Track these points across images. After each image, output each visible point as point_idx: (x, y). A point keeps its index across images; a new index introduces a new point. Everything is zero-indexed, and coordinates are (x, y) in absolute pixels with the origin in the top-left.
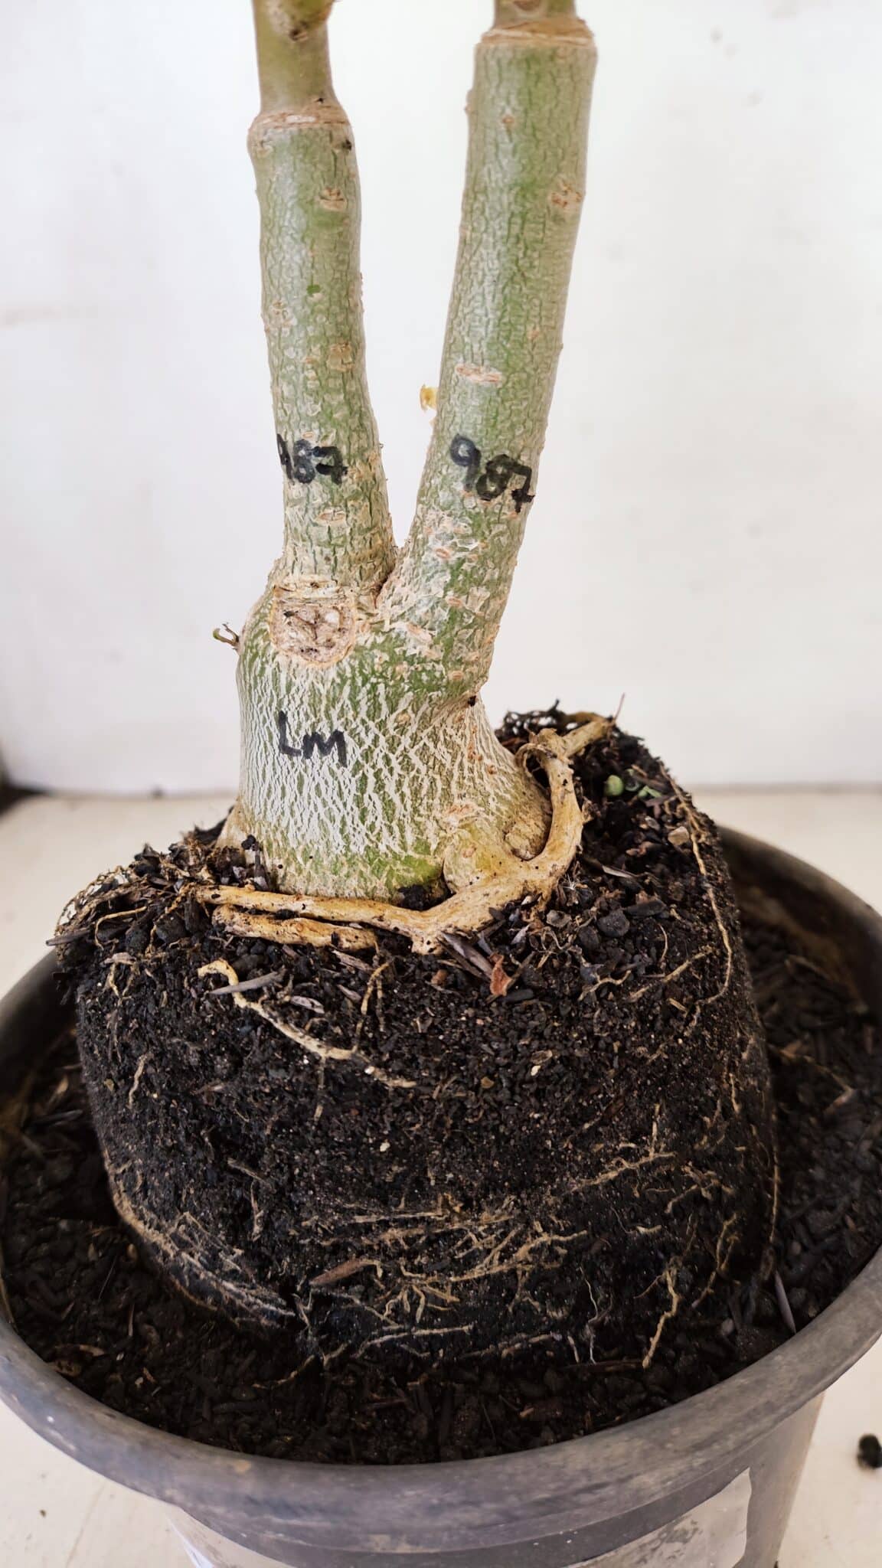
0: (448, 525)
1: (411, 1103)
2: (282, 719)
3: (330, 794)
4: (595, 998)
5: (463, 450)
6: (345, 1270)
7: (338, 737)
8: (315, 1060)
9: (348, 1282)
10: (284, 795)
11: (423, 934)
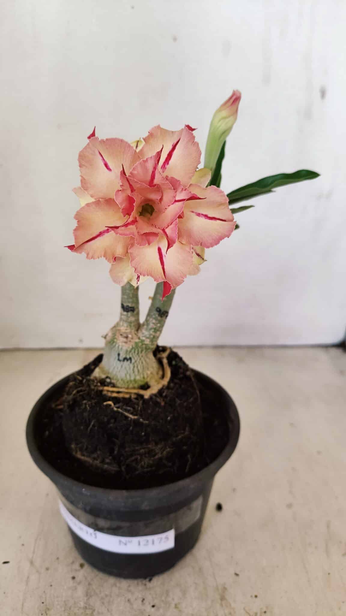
2: (119, 355)
3: (128, 369)
5: (158, 310)
7: (130, 359)
10: (118, 368)
11: (147, 394)
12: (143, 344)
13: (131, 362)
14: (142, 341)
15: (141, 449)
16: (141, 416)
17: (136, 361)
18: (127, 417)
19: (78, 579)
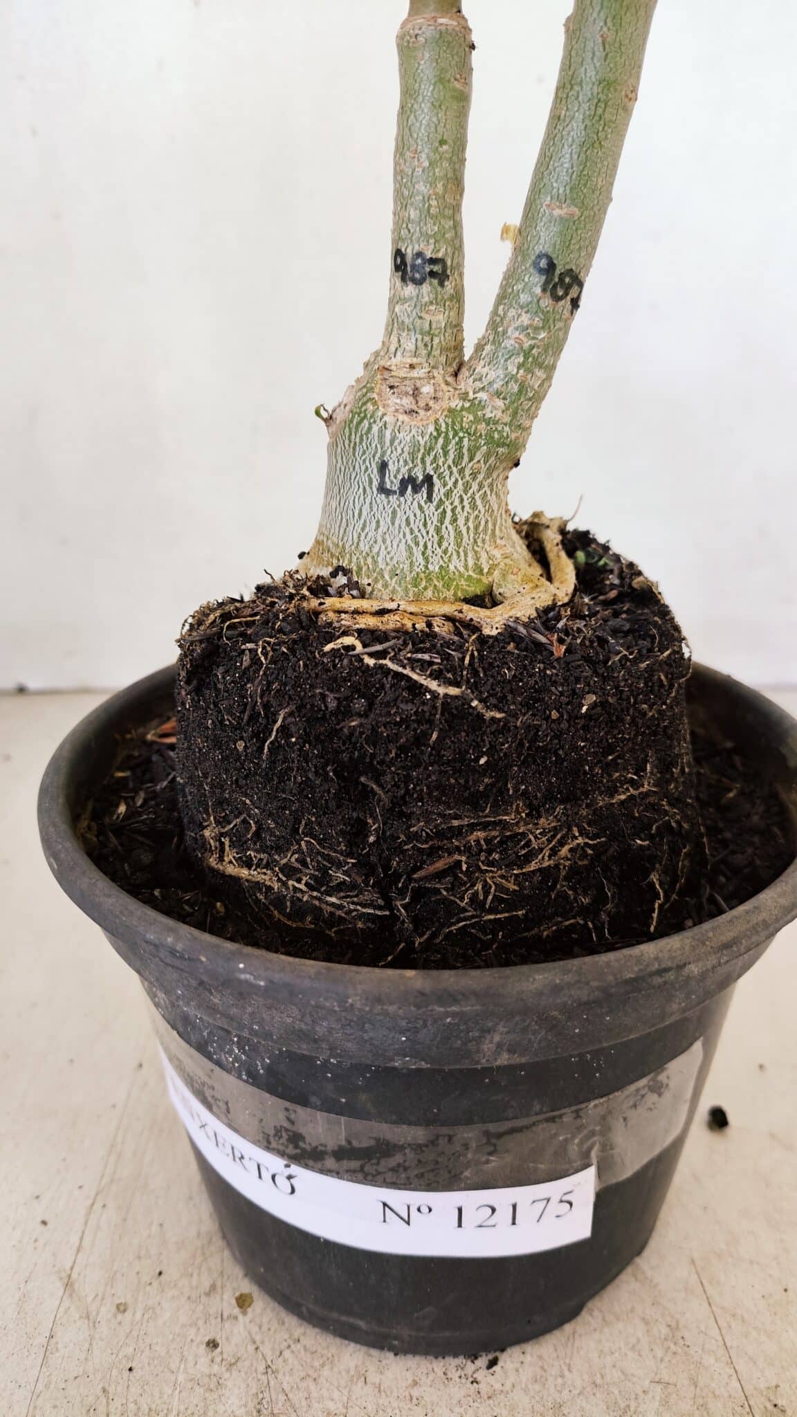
0: (525, 319)
1: (503, 728)
2: (383, 467)
3: (417, 524)
4: (619, 664)
5: (543, 263)
6: (440, 865)
7: (428, 479)
8: (435, 695)
9: (440, 875)
10: (378, 526)
11: (492, 622)
12: (477, 420)
13: (430, 498)
14: (476, 406)
15: (472, 827)
16: (474, 687)
17: (448, 494)
18: (416, 689)
19: (226, 1348)
